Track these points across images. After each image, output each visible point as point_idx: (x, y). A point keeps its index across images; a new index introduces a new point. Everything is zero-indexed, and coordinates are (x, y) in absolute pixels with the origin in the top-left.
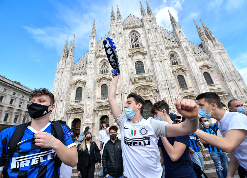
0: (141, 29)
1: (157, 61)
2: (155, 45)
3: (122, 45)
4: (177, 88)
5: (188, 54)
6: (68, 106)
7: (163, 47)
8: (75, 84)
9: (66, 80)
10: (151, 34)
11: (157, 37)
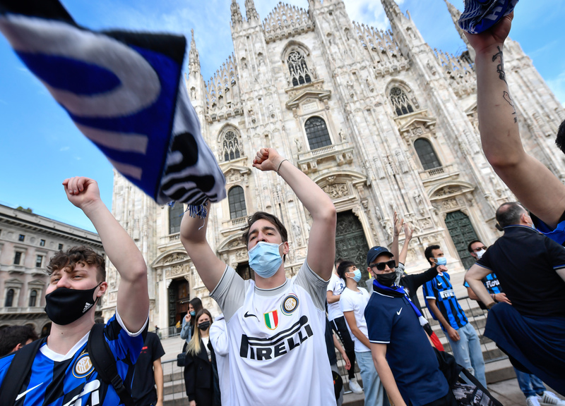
0: (311, 35)
2: (348, 71)
4: (416, 172)
6: (155, 251)
7: (369, 73)
10: (337, 44)
11: (353, 50)
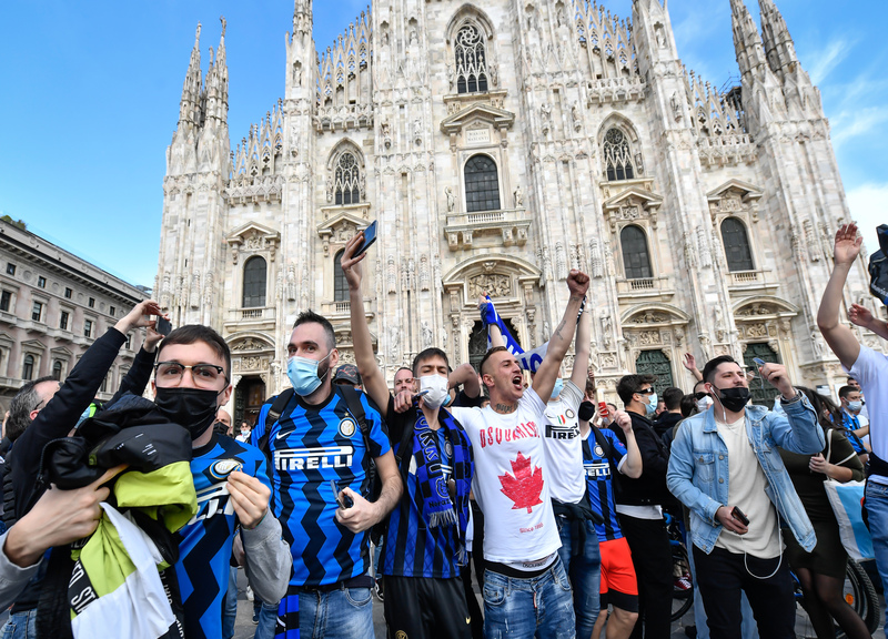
0: (501, 0)
1: (550, 159)
2: (548, 85)
3: (418, 79)
4: (613, 279)
5: (676, 135)
8: (240, 244)
9: (204, 224)
10: (539, 30)
11: (562, 48)
